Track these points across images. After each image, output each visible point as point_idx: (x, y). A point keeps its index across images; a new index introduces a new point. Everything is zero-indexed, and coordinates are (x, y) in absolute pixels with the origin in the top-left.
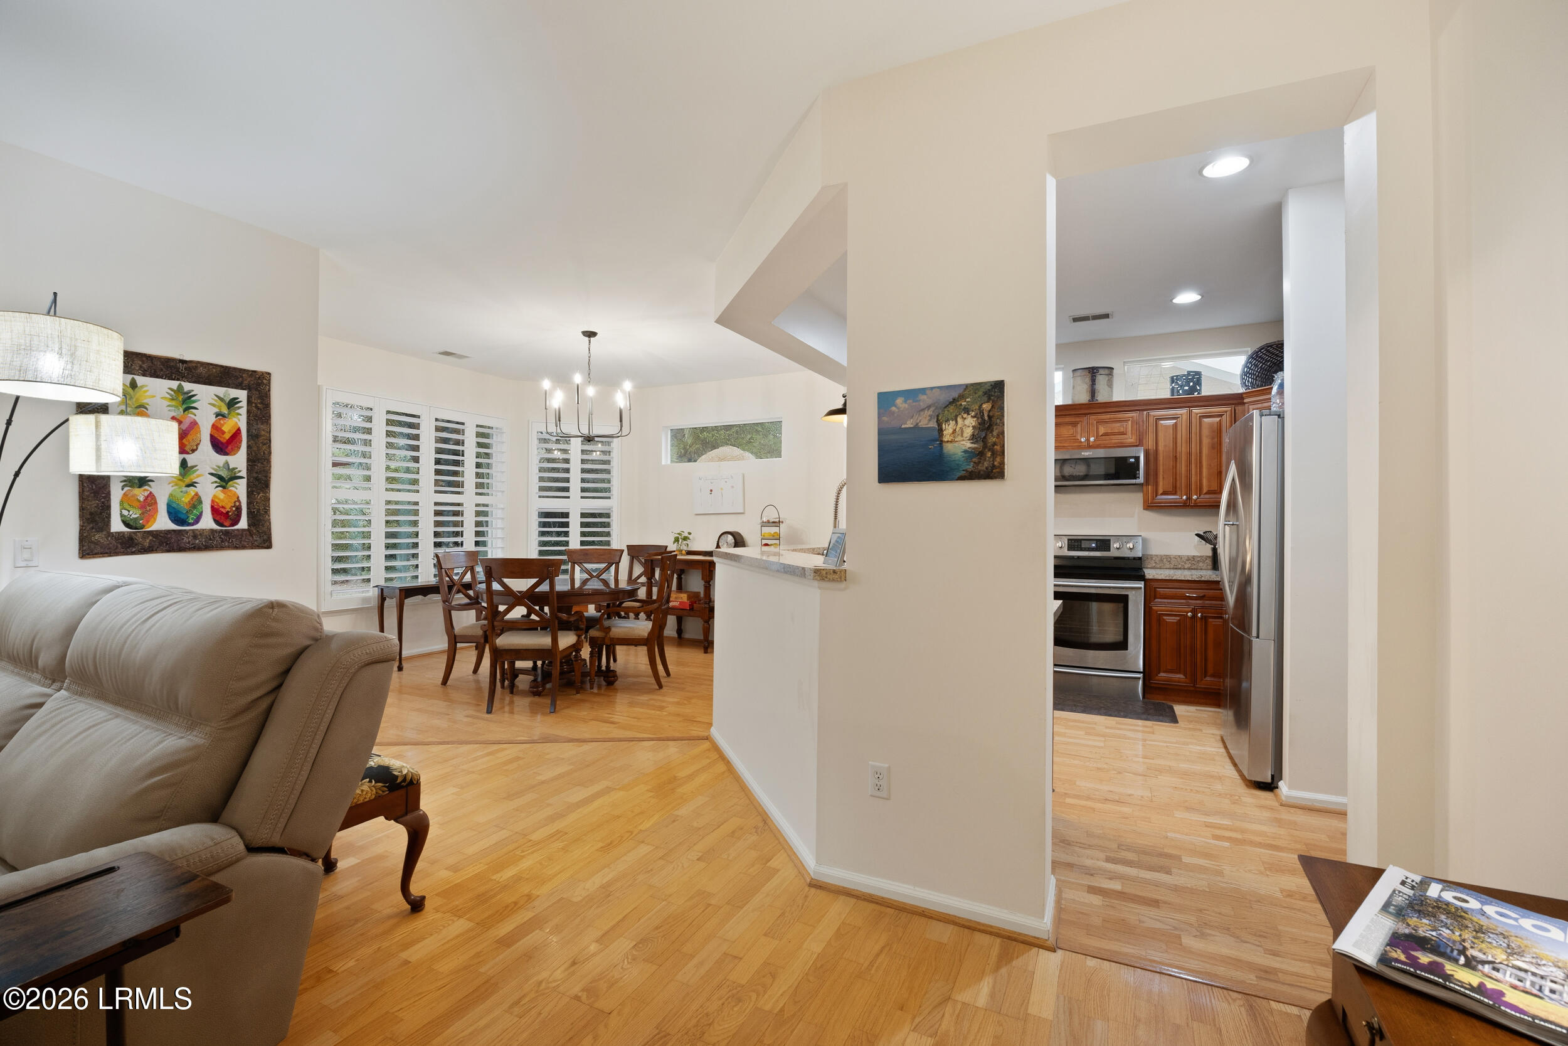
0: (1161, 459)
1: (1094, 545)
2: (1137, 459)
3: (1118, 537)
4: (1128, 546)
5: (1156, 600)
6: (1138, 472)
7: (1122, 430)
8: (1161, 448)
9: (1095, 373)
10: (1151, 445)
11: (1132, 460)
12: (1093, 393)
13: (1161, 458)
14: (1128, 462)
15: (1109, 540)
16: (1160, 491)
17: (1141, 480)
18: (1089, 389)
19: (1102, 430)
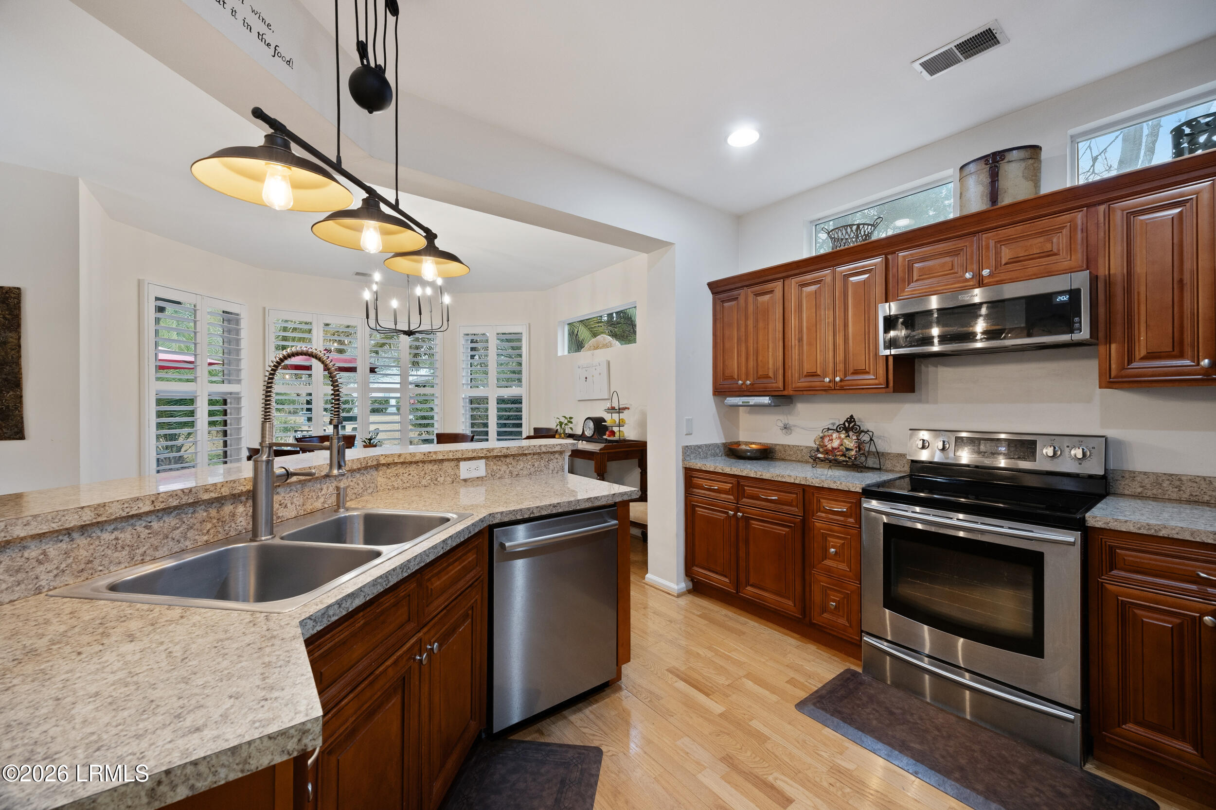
0: (1143, 289)
1: (1004, 449)
2: (1075, 294)
3: (1052, 437)
4: (1073, 452)
5: (1114, 572)
6: (1076, 319)
7: (1048, 247)
8: (1140, 268)
9: (997, 162)
10: (1116, 266)
11: (1065, 298)
12: (994, 195)
13: (1141, 288)
14: (1054, 303)
15: (1034, 443)
16: (1141, 350)
17: (1084, 334)
18: (987, 191)
19: (1006, 254)
